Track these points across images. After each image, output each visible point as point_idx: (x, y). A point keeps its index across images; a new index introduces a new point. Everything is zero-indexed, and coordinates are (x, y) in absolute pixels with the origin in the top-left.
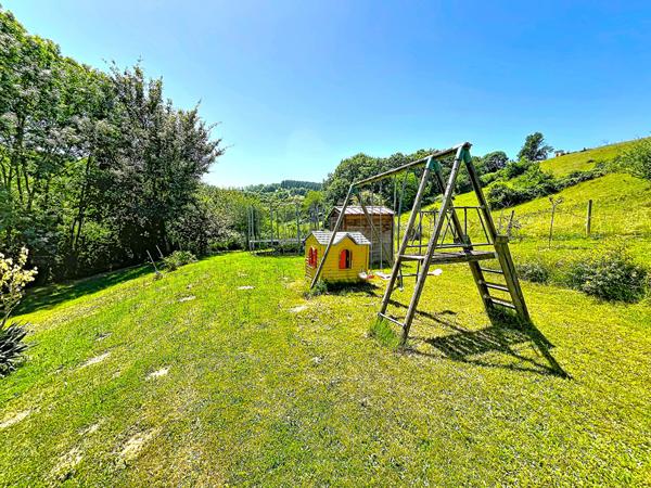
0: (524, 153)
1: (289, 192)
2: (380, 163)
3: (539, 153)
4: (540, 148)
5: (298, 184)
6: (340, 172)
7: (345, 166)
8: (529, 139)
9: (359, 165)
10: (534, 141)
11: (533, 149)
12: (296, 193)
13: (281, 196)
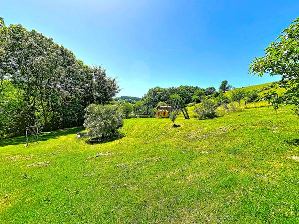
0: (221, 88)
1: (124, 101)
2: (165, 91)
3: (227, 88)
4: (227, 86)
5: (128, 98)
6: (149, 94)
7: (151, 91)
8: (223, 82)
9: (157, 91)
10: (225, 83)
11: (224, 87)
12: (127, 101)
13: (120, 103)
